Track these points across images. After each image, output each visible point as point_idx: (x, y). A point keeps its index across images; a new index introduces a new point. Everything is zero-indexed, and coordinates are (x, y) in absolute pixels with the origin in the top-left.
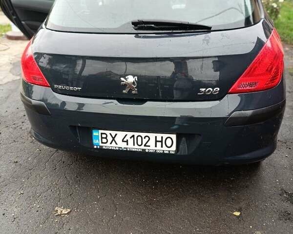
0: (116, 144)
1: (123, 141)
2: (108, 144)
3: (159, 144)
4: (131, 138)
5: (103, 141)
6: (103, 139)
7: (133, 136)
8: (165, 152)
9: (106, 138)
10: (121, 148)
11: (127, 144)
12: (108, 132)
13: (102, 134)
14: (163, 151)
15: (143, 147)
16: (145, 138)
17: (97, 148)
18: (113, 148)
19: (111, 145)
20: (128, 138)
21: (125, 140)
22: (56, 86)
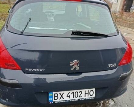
0: (63, 99)
1: (67, 96)
2: (58, 100)
3: (87, 95)
4: (72, 94)
5: (55, 99)
6: (55, 97)
7: (73, 93)
8: (90, 99)
9: (57, 96)
10: (66, 100)
11: (70, 98)
12: (58, 93)
13: (54, 94)
14: (89, 98)
15: (78, 98)
16: (79, 93)
17: (51, 103)
18: (61, 102)
19: (60, 100)
20: (70, 94)
21: (68, 95)
22: (26, 69)
